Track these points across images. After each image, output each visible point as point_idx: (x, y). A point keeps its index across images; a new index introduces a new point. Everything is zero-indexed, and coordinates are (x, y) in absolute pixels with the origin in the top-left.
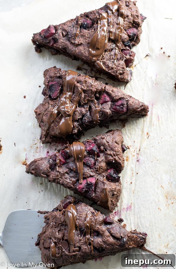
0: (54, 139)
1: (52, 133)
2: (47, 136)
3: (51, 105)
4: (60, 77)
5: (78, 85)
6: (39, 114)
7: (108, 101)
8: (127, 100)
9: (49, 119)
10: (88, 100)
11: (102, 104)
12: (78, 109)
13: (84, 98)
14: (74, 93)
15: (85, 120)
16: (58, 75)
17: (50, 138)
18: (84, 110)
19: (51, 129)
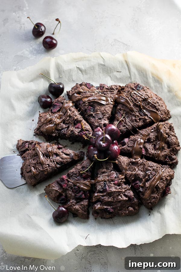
0: (41, 133)
1: (42, 129)
2: (38, 130)
3: (50, 114)
4: (62, 103)
5: (69, 111)
6: (41, 116)
7: (80, 128)
8: (90, 133)
9: (44, 121)
10: (69, 122)
11: (75, 128)
12: (62, 124)
13: (68, 120)
14: (64, 115)
15: (62, 131)
16: (62, 101)
17: (39, 132)
18: (64, 126)
19: (42, 127)
